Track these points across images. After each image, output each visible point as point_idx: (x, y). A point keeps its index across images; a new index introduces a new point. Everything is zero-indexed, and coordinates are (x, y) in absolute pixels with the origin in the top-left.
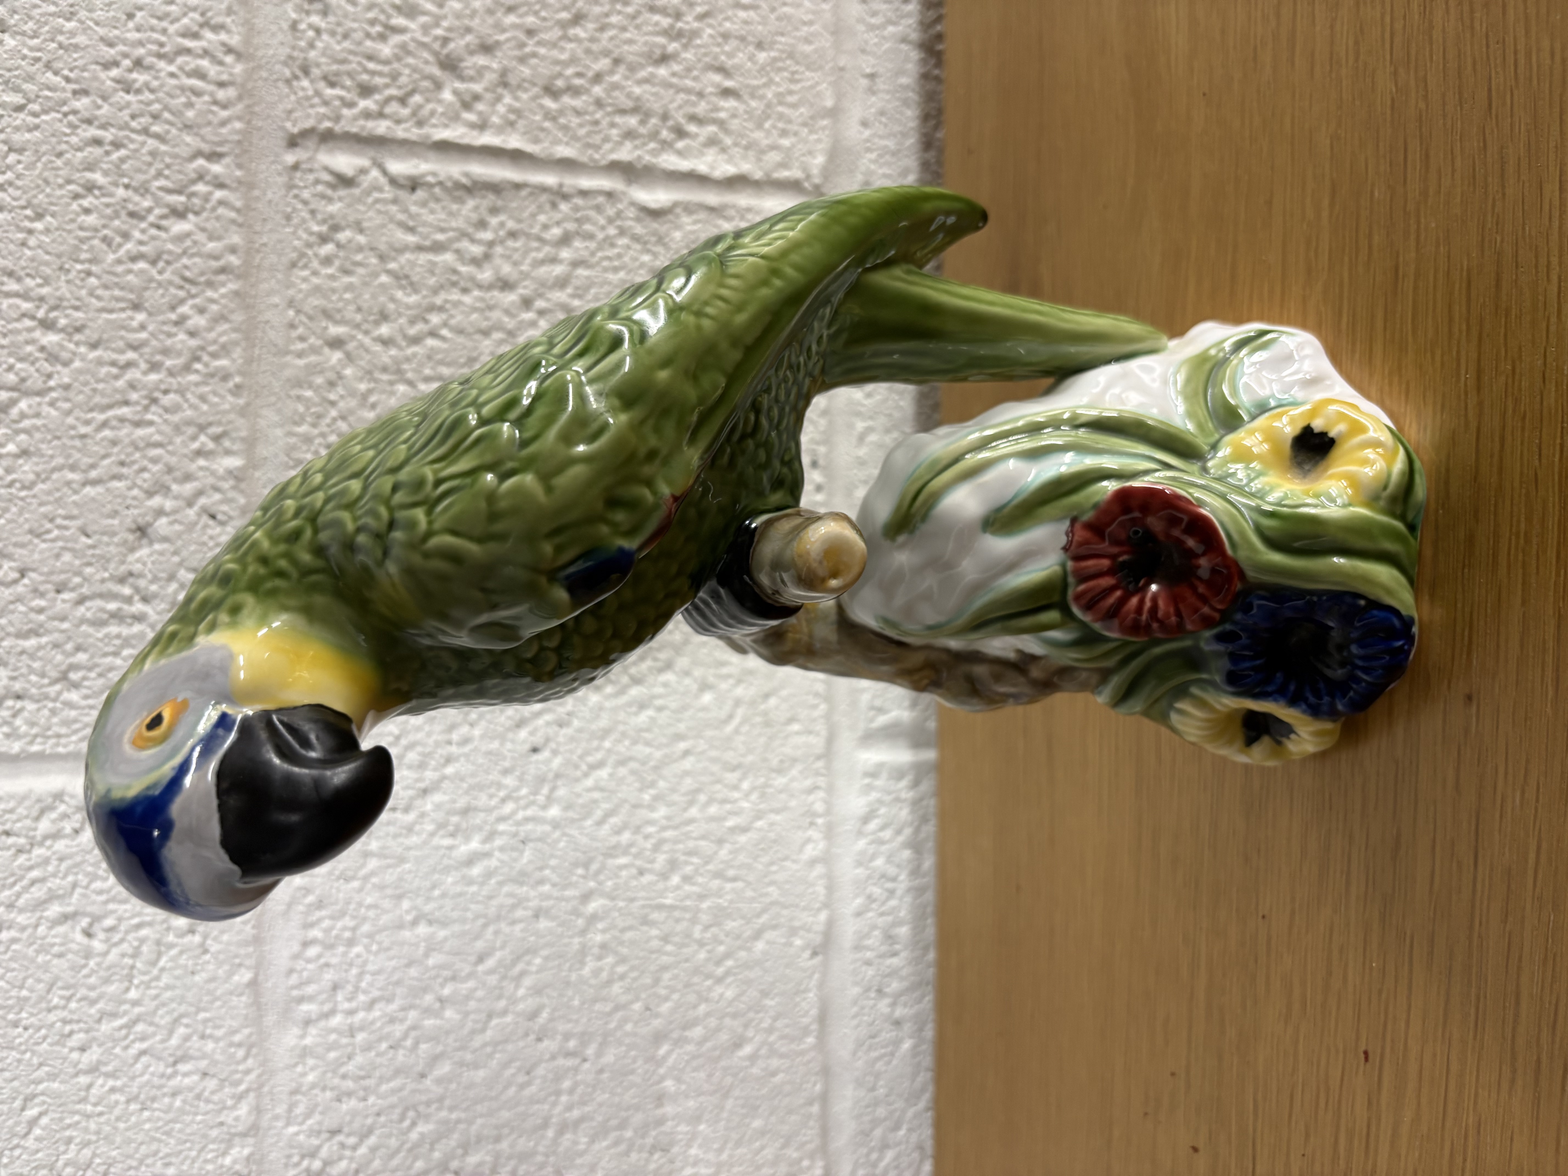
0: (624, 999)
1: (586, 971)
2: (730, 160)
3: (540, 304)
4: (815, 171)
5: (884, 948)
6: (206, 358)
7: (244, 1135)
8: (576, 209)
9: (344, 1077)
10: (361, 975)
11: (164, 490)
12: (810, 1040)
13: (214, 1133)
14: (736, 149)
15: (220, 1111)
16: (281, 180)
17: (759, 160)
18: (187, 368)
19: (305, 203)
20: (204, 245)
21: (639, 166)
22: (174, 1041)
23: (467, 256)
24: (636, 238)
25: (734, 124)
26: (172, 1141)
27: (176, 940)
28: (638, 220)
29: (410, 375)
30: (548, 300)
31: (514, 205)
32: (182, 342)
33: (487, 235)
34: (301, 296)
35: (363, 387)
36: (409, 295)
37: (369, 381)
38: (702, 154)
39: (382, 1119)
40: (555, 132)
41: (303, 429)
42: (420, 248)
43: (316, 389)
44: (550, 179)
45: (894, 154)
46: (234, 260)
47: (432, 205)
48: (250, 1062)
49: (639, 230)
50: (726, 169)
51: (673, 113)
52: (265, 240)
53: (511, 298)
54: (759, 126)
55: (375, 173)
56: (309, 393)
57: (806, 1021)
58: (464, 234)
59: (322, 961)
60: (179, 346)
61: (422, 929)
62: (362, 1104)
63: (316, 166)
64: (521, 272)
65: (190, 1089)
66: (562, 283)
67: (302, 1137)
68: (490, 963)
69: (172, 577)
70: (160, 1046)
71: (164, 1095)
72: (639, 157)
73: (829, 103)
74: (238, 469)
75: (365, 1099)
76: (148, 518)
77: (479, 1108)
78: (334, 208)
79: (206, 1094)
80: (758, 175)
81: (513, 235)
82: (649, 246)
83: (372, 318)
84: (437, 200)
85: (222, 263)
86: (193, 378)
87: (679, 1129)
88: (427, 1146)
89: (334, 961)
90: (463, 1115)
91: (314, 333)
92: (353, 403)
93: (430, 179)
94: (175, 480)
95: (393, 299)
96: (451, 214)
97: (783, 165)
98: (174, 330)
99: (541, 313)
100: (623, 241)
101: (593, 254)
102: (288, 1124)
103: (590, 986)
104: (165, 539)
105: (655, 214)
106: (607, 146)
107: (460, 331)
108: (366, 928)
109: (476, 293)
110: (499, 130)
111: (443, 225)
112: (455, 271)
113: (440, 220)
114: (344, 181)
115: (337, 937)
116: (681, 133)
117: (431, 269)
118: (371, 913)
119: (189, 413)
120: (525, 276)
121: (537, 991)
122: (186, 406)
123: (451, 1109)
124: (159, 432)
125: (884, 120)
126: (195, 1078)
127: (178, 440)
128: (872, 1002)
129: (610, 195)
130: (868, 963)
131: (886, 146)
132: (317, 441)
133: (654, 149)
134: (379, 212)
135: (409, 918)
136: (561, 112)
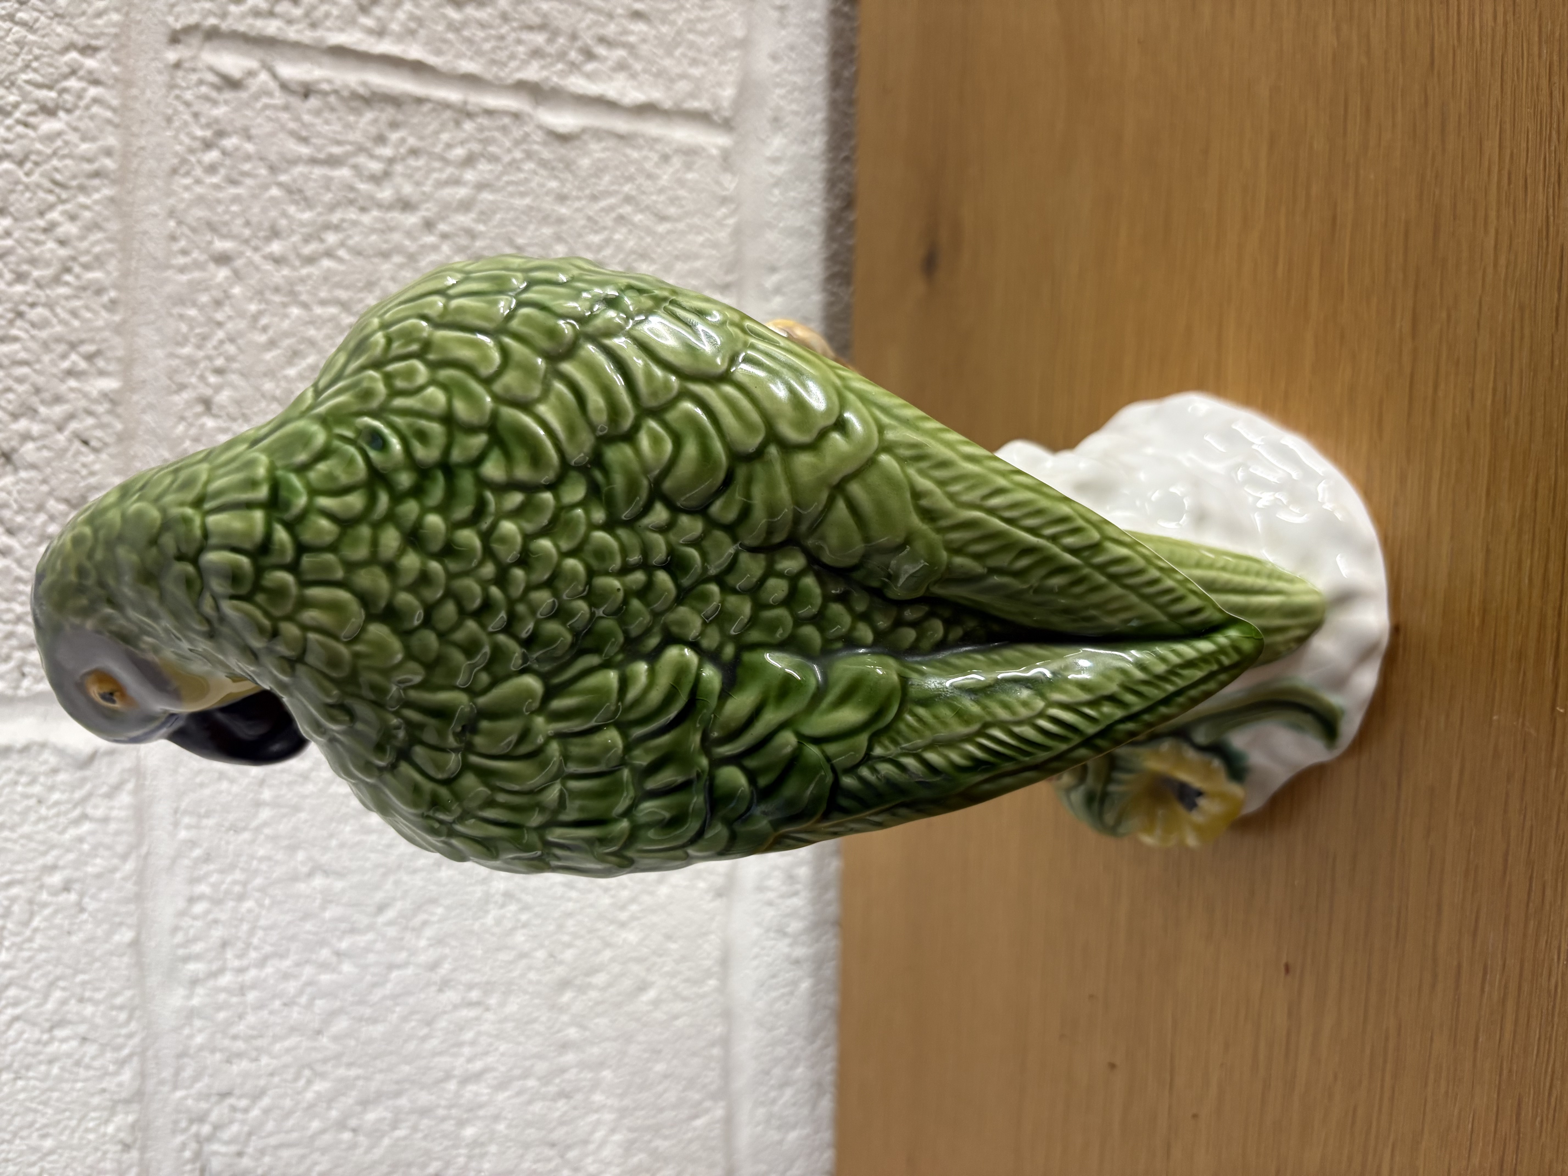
0: (527, 947)
1: (489, 920)
2: (640, 87)
3: (443, 227)
4: (726, 104)
5: (784, 889)
6: (77, 269)
7: (127, 1102)
8: (481, 129)
9: (235, 1037)
10: (252, 932)
11: (31, 412)
12: (713, 983)
13: (96, 1101)
14: (647, 76)
15: (101, 1078)
16: (162, 79)
17: (669, 89)
18: (56, 280)
19: (188, 104)
20: (77, 146)
21: (546, 88)
22: (50, 1006)
23: (366, 173)
24: (543, 163)
25: (644, 49)
26: (50, 1111)
27: (50, 899)
28: (545, 144)
29: (304, 297)
30: (452, 224)
31: (415, 120)
32: (52, 251)
33: (387, 151)
34: (182, 206)
35: (253, 307)
36: (303, 211)
37: (260, 301)
38: (611, 78)
39: (276, 1079)
40: (458, 45)
41: (187, 350)
42: (313, 161)
43: (201, 308)
44: (452, 95)
45: (802, 90)
46: (109, 163)
47: (327, 115)
48: (133, 1026)
49: (546, 154)
50: (634, 95)
51: (581, 34)
52: (143, 142)
53: (411, 220)
54: (669, 53)
55: (264, 76)
56: (192, 312)
57: (708, 963)
58: (361, 149)
59: (210, 917)
60: (48, 256)
61: (319, 881)
62: (253, 1066)
63: (200, 65)
64: (424, 193)
65: (69, 1055)
66: (465, 206)
67: (190, 1102)
68: (390, 914)
69: (40, 508)
70: (35, 1011)
71: (40, 1063)
72: (547, 79)
73: (739, 33)
74: (116, 392)
75: (256, 1060)
76: (14, 443)
77: (379, 1064)
78: (219, 112)
79: (87, 1060)
80: (668, 104)
81: (414, 152)
82: (556, 173)
83: (262, 234)
84: (333, 109)
85: (96, 166)
86: (62, 290)
87: (582, 1075)
88: (324, 1105)
89: (223, 917)
90: (360, 1071)
91: (198, 247)
92: (242, 324)
93: (325, 87)
94: (43, 402)
95: (284, 214)
96: (349, 126)
97: (692, 95)
98: (42, 237)
99: (445, 236)
100: (529, 166)
101: (498, 178)
102: (175, 1087)
103: (493, 934)
104: (33, 466)
105: (564, 138)
106: (513, 64)
107: (358, 252)
108: (258, 881)
109: (375, 213)
110: (400, 38)
111: (339, 137)
112: (352, 188)
113: (335, 132)
114: (231, 83)
115: (227, 892)
116: (589, 55)
117: (327, 184)
118: (264, 867)
119: (58, 329)
120: (427, 197)
121: (439, 941)
122: (55, 321)
123: (350, 1065)
124: (26, 349)
125: (793, 55)
126: (74, 1043)
127: (46, 358)
128: (772, 943)
129: (516, 116)
130: (770, 903)
131: (795, 83)
132: (202, 365)
133: (562, 71)
134: (269, 119)
135: (305, 870)
136: (465, 24)
